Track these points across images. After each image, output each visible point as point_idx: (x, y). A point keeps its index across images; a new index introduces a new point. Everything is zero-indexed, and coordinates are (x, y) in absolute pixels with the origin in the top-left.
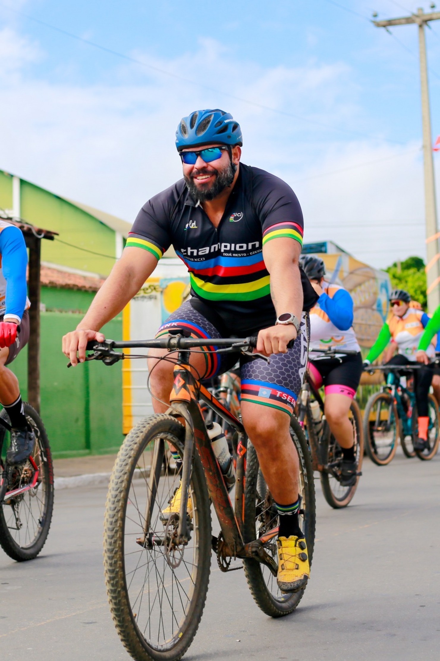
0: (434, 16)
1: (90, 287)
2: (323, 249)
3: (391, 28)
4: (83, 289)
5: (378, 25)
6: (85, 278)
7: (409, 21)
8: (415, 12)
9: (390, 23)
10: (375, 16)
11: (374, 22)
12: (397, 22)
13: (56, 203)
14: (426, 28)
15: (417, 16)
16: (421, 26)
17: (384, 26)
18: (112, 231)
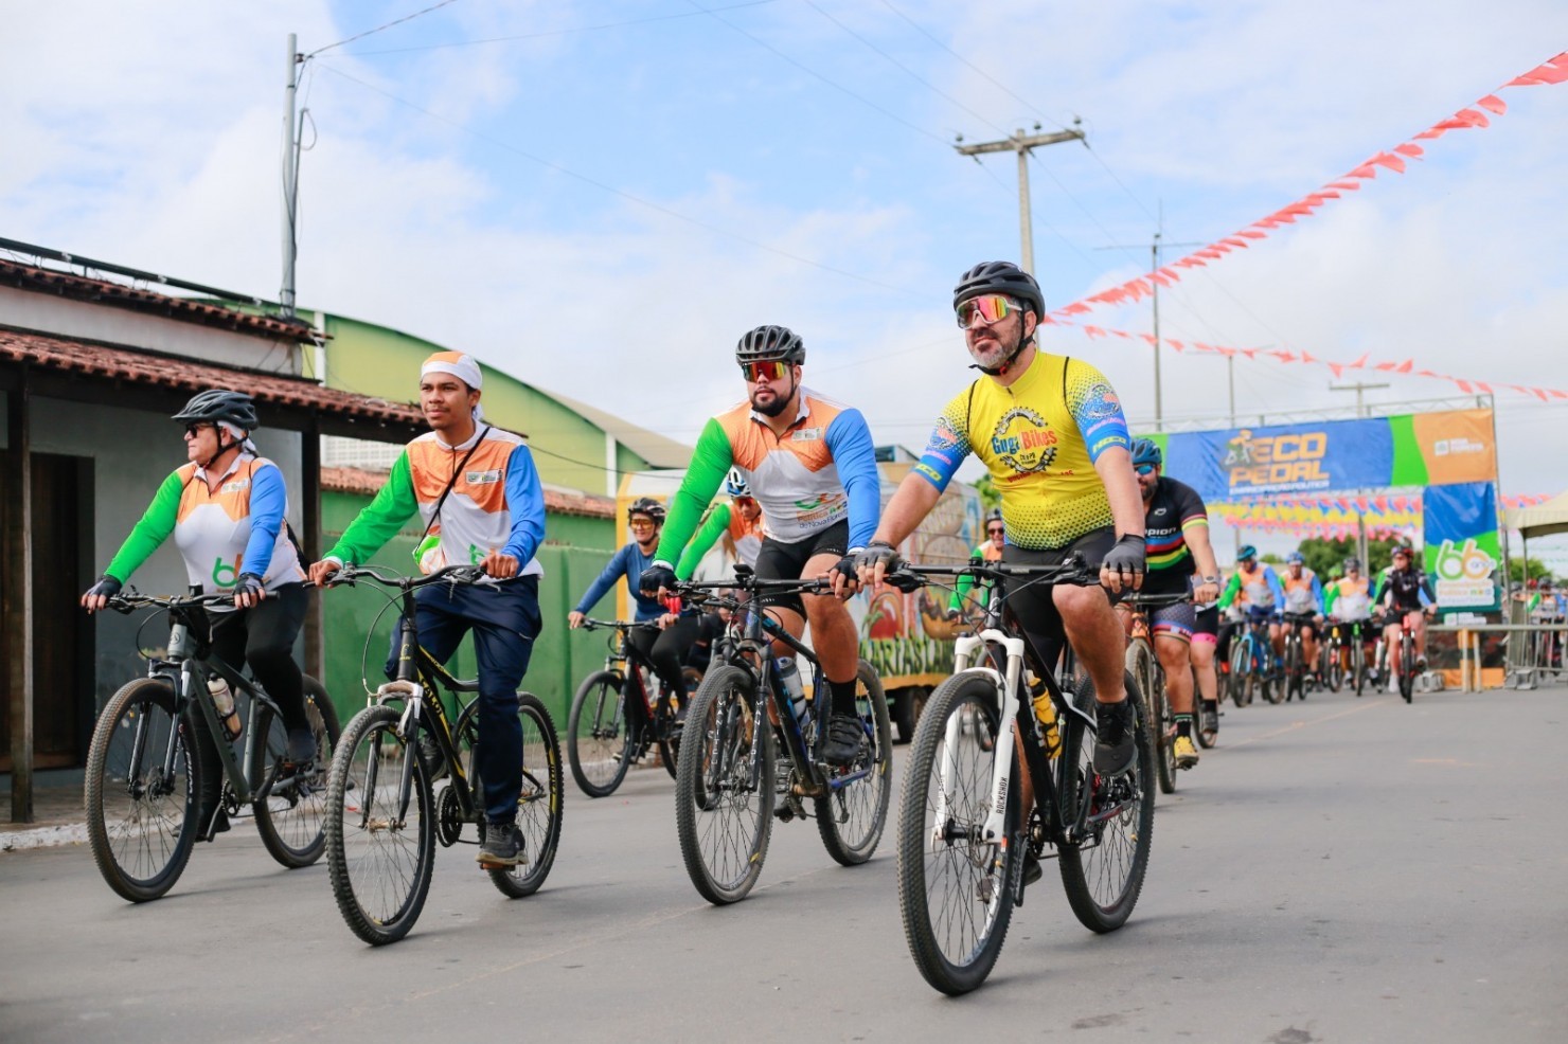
0: (1040, 140)
1: (572, 509)
2: (890, 456)
3: (980, 156)
4: (562, 511)
5: (964, 152)
6: (564, 496)
7: (1005, 146)
8: (1014, 134)
9: (980, 149)
10: (960, 139)
11: (958, 148)
12: (989, 147)
13: (524, 394)
14: (1028, 156)
15: (1016, 140)
16: (1021, 154)
17: (972, 154)
18: (602, 432)
